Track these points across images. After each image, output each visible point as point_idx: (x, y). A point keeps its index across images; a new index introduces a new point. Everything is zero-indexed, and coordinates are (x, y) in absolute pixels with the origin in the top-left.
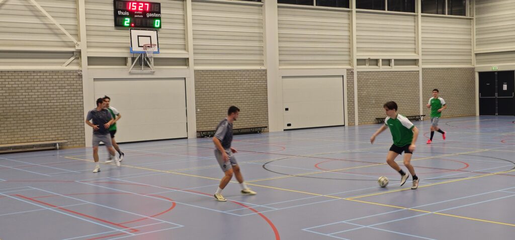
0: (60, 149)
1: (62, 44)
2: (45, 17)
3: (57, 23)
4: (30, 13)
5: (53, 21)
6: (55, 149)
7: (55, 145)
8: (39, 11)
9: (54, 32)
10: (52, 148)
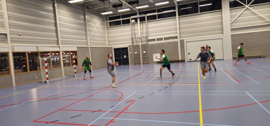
0: (263, 57)
1: (265, 22)
2: (258, 14)
3: (263, 16)
4: (252, 14)
5: (261, 15)
6: (261, 57)
7: (261, 56)
8: (256, 13)
9: (261, 18)
10: (260, 57)
